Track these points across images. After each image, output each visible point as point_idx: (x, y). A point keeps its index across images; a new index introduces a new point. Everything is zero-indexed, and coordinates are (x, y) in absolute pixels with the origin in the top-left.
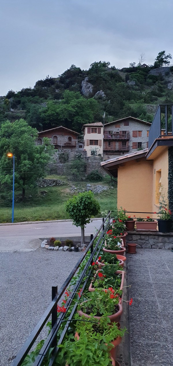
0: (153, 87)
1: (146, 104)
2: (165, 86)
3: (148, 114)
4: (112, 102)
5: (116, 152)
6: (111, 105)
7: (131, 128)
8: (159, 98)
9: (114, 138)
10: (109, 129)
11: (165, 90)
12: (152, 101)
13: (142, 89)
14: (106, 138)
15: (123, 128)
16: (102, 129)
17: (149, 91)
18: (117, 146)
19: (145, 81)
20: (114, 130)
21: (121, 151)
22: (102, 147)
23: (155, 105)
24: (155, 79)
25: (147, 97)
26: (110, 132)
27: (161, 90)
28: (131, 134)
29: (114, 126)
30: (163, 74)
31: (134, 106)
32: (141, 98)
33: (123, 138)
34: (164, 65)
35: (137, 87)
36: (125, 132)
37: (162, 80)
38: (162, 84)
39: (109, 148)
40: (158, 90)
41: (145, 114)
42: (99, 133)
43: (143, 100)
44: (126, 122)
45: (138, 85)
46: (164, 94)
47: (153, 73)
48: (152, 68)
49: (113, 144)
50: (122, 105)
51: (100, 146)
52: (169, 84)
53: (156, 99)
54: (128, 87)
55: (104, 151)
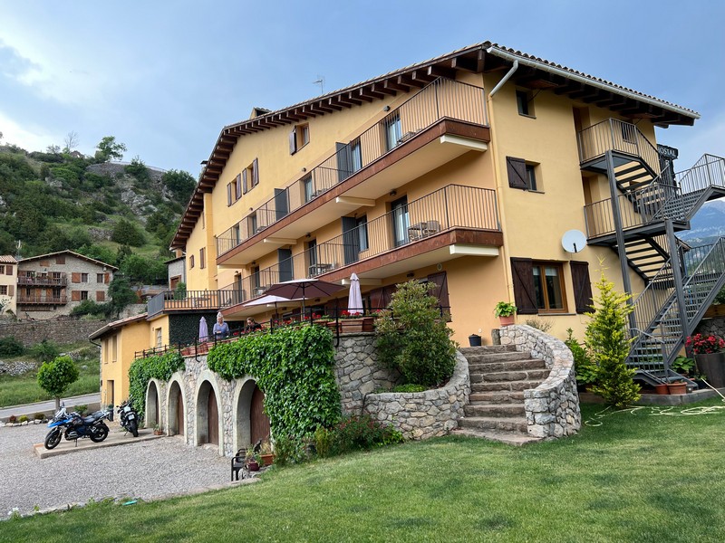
0: (94, 195)
1: (87, 226)
2: (117, 195)
3: (95, 245)
4: (21, 217)
5: (41, 305)
6: (19, 221)
7: (70, 268)
8: (107, 216)
9: (37, 283)
10: (28, 268)
11: (117, 202)
12: (95, 219)
13: (76, 197)
14: (21, 284)
15: (53, 267)
16: (15, 268)
17: (89, 200)
18: (43, 296)
19: (81, 182)
20: (38, 269)
21: (51, 305)
22: (15, 298)
23: (102, 229)
24: (100, 183)
25: (86, 212)
26: (29, 273)
27: (110, 201)
28: (70, 277)
29: (38, 264)
30: (113, 175)
31: (67, 228)
32: (75, 214)
33: (56, 284)
34: (113, 160)
35: (66, 192)
36: (59, 274)
37: (111, 185)
38: (111, 191)
39: (28, 300)
40: (105, 201)
41: (89, 245)
42: (10, 273)
43: (79, 219)
44: (60, 258)
45: (68, 190)
46: (115, 208)
47: (95, 170)
48: (91, 161)
49: (36, 293)
50: (42, 225)
51: (11, 295)
52: (123, 194)
53: (103, 218)
54: (48, 191)
55: (18, 305)
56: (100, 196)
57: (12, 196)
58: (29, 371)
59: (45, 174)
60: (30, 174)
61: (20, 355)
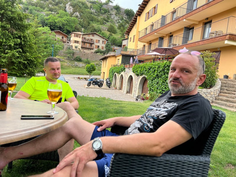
0: (104, 15)
1: (101, 26)
2: (110, 16)
3: (103, 32)
4: (84, 21)
5: (87, 48)
6: (83, 22)
7: (95, 38)
8: (107, 23)
9: (87, 41)
10: (84, 36)
11: (110, 18)
12: (103, 23)
13: (98, 15)
14: (83, 41)
15: (91, 37)
16: (81, 36)
17: (102, 17)
18: (88, 46)
19: (100, 11)
20: (87, 37)
21: (90, 49)
22: (81, 45)
23: (105, 27)
24: (106, 11)
25: (101, 21)
26: (85, 38)
27: (108, 18)
28: (95, 41)
29: (87, 35)
30: (110, 9)
31: (95, 25)
32: (98, 21)
33: (91, 42)
34: (110, 4)
35: (96, 14)
36: (92, 39)
37: (109, 12)
38: (109, 14)
39: (84, 46)
40: (107, 18)
41: (101, 31)
42: (80, 38)
43: (99, 23)
44: (93, 34)
45: (97, 13)
46: (109, 20)
47: (105, 7)
48: (104, 4)
49: (86, 44)
50: (89, 23)
51: (80, 44)
52: (112, 16)
53: (106, 23)
54: (91, 13)
55: (81, 47)
56: (105, 16)
57: (82, 14)
58: (83, 66)
59: (91, 7)
60: (86, 7)
61: (81, 61)
